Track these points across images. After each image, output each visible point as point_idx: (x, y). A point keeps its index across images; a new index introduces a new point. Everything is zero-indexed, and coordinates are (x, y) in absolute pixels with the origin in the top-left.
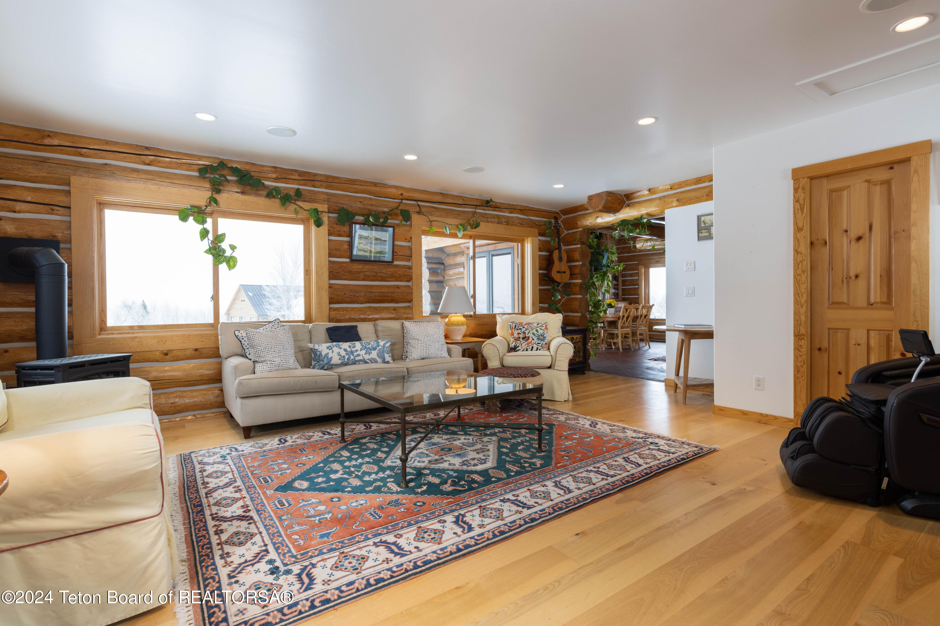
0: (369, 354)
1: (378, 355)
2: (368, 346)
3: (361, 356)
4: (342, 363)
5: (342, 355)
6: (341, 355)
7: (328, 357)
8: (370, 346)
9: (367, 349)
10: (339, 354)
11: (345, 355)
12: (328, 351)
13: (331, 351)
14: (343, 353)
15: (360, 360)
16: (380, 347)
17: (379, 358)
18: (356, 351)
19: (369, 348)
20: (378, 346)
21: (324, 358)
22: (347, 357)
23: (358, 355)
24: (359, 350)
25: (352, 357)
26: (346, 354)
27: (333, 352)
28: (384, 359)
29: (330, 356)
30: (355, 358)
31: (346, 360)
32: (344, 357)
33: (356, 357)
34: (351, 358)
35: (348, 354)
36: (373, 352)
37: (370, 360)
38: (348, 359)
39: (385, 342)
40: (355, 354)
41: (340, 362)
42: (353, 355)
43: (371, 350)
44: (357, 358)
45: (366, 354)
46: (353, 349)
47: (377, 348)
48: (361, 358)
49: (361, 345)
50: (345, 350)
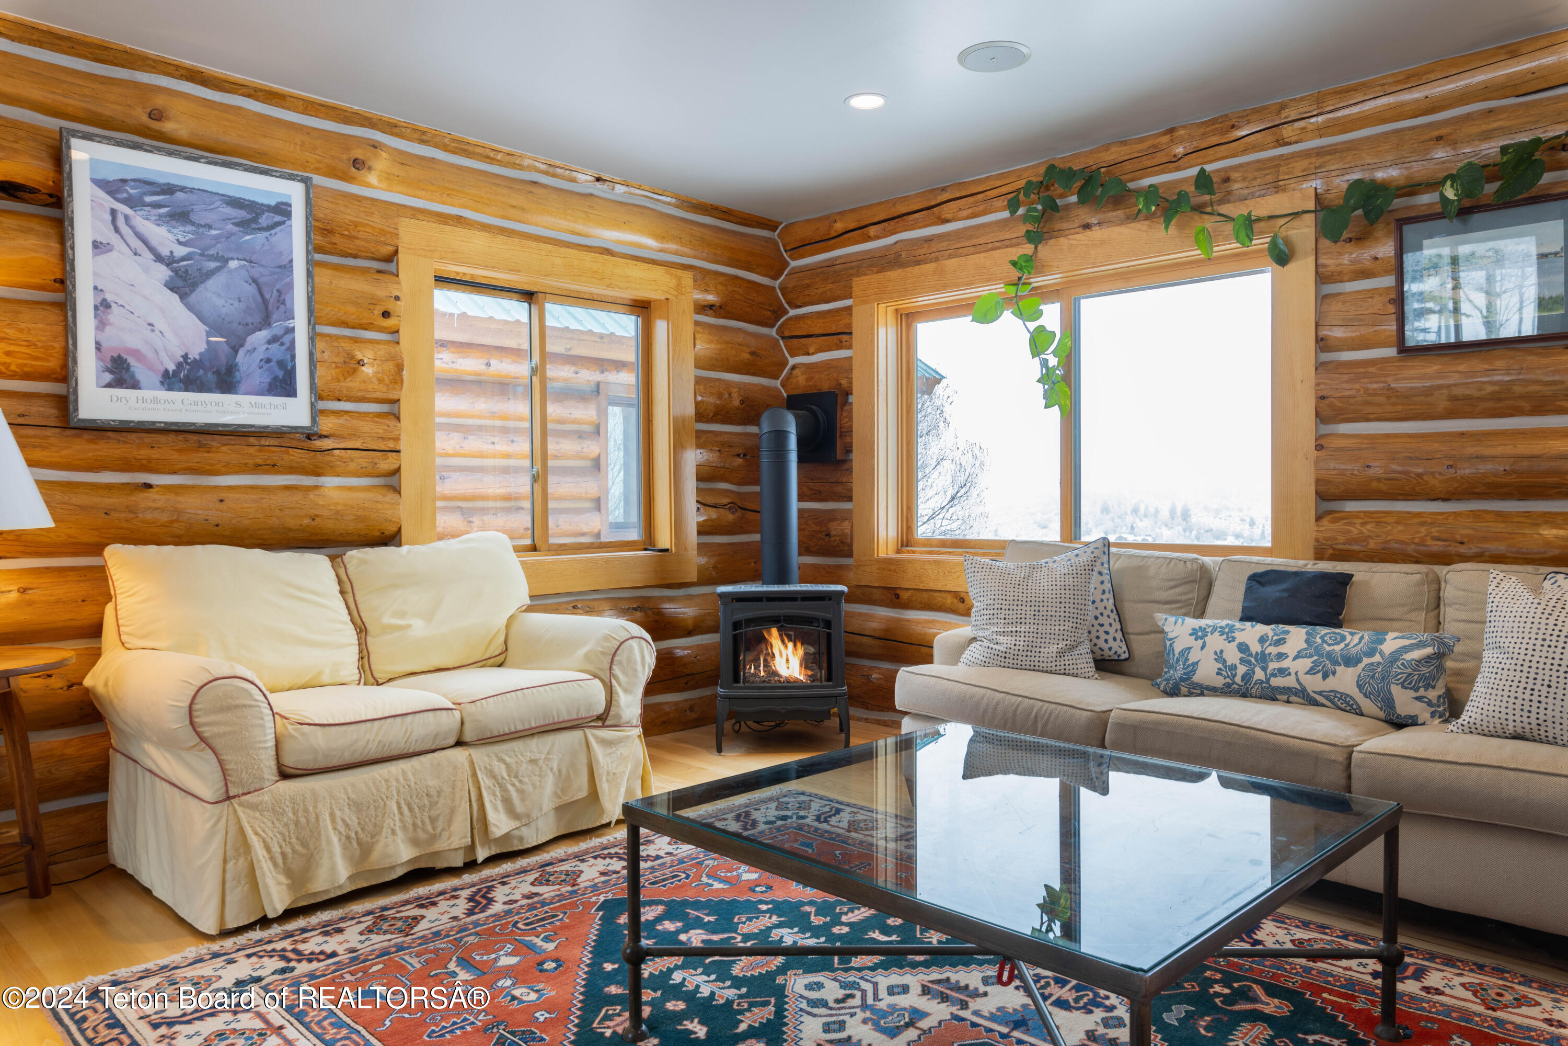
0: (1325, 676)
1: (1359, 687)
2: (1328, 648)
3: (1293, 676)
4: (1228, 685)
5: (1229, 663)
6: (1225, 661)
7: (1187, 659)
8: (1337, 648)
9: (1321, 656)
10: (1220, 657)
11: (1237, 662)
12: (1190, 641)
13: (1200, 642)
14: (1233, 656)
15: (1288, 690)
16: (1377, 658)
17: (1365, 695)
18: (1281, 656)
19: (1329, 655)
20: (1371, 653)
21: (1178, 660)
22: (1242, 670)
23: (1283, 672)
24: (1292, 655)
25: (1259, 674)
26: (1242, 661)
27: (1202, 648)
28: (1388, 703)
29: (1192, 658)
30: (1268, 680)
31: (1238, 679)
32: (1234, 668)
33: (1274, 675)
34: (1256, 677)
35: (1249, 662)
36: (1340, 669)
37: (1327, 698)
38: (1247, 677)
39: (1407, 642)
40: (1273, 666)
41: (1219, 682)
42: (1264, 669)
43: (1335, 663)
44: (1277, 682)
45: (1311, 671)
46: (1273, 650)
47: (1359, 661)
48: (1290, 682)
49: (1307, 641)
50: (1243, 648)
